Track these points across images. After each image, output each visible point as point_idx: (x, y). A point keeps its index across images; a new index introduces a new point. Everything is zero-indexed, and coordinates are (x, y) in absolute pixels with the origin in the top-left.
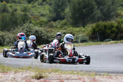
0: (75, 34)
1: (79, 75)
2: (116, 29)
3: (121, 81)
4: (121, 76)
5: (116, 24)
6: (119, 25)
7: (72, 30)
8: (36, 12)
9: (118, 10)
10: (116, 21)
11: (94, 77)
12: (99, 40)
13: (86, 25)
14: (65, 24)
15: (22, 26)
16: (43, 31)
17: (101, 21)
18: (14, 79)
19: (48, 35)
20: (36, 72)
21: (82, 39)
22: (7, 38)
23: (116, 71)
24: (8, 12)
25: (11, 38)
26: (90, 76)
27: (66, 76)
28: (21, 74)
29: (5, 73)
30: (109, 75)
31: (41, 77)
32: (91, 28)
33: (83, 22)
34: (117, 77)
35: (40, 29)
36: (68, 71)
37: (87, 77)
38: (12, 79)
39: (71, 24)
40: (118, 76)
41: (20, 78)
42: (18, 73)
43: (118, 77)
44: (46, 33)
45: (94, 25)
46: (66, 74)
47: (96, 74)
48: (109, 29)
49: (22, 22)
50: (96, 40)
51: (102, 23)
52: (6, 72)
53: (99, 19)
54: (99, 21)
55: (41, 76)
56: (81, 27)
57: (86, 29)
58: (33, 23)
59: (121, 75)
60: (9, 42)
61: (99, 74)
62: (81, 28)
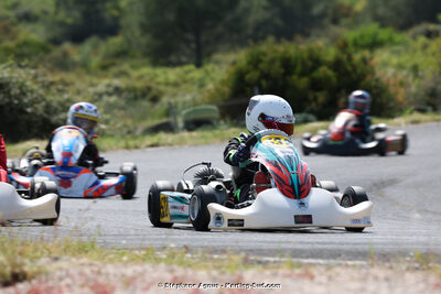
0: (161, 94)
1: (175, 267)
2: (330, 73)
3: (348, 290)
4: (350, 270)
5: (331, 53)
6: (345, 56)
7: (152, 79)
10: (334, 40)
11: (238, 272)
13: (209, 55)
14: (122, 54)
16: (29, 83)
17: (271, 39)
19: (49, 98)
21: (192, 117)
23: (329, 247)
26: (219, 267)
27: (123, 270)
30: (300, 265)
31: (17, 278)
32: (228, 71)
33: (194, 46)
34: (332, 273)
35: (15, 75)
36: (132, 249)
37: (209, 274)
39: (146, 55)
40: (338, 270)
43: (338, 274)
44: (41, 92)
45: (241, 56)
46: (120, 261)
47: (247, 262)
48: (303, 74)
51: (275, 46)
54: (264, 38)
55: (17, 270)
56: (188, 63)
57: (207, 72)
59: (350, 263)
61: (259, 262)
62: (187, 68)
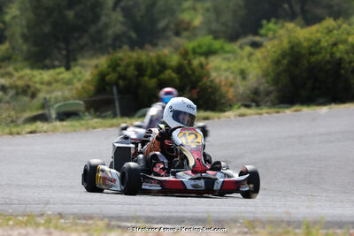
0: (39, 90)
1: (52, 230)
2: (174, 75)
5: (175, 60)
6: (186, 62)
7: (30, 79)
9: (183, 11)
10: (177, 49)
12: (118, 111)
13: (75, 60)
14: (7, 59)
17: (126, 47)
21: (64, 109)
23: (175, 214)
26: (88, 231)
27: (10, 232)
32: (92, 73)
33: (64, 52)
36: (17, 216)
39: (26, 59)
45: (103, 61)
46: (8, 225)
47: (110, 228)
48: (152, 76)
50: (109, 113)
51: (130, 54)
53: (117, 42)
54: (120, 47)
56: (59, 67)
57: (74, 74)
61: (119, 227)
62: (58, 70)
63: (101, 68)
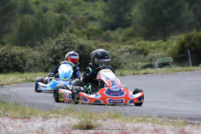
0: (149, 52)
1: (155, 124)
7: (144, 46)
8: (81, 12)
11: (182, 127)
12: (190, 63)
13: (168, 36)
14: (131, 35)
15: (56, 38)
17: (195, 30)
18: (42, 129)
20: (80, 118)
21: (161, 62)
22: (29, 58)
24: (31, 12)
25: (37, 59)
26: (174, 125)
27: (134, 125)
28: (54, 122)
29: (27, 120)
31: (89, 127)
32: (177, 43)
33: (162, 32)
35: (87, 43)
36: (137, 117)
37: (170, 128)
38: (37, 130)
39: (142, 35)
41: (52, 129)
42: (49, 120)
45: (182, 37)
46: (132, 121)
47: (186, 123)
49: (56, 31)
51: (197, 33)
52: (29, 118)
53: (190, 27)
54: (192, 30)
55: (89, 124)
56: (160, 39)
57: (168, 43)
58: (75, 33)
60: (33, 65)
61: (191, 123)
62: (159, 41)
63: (181, 40)
